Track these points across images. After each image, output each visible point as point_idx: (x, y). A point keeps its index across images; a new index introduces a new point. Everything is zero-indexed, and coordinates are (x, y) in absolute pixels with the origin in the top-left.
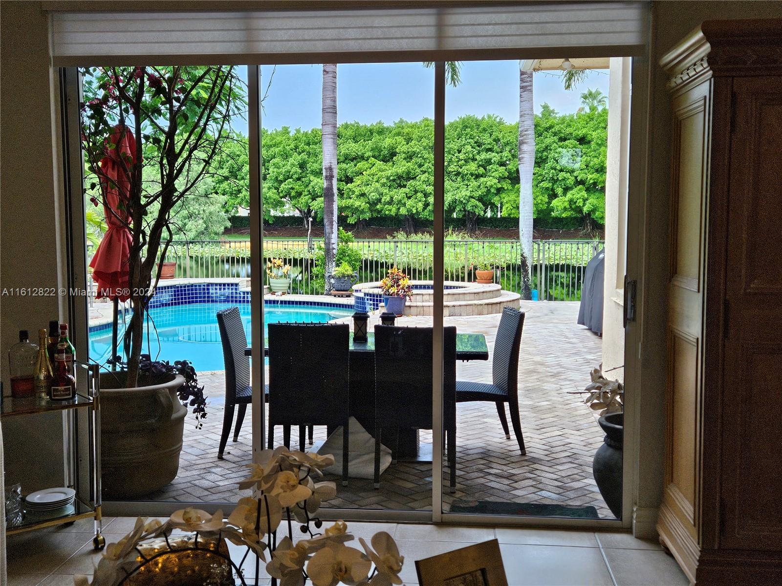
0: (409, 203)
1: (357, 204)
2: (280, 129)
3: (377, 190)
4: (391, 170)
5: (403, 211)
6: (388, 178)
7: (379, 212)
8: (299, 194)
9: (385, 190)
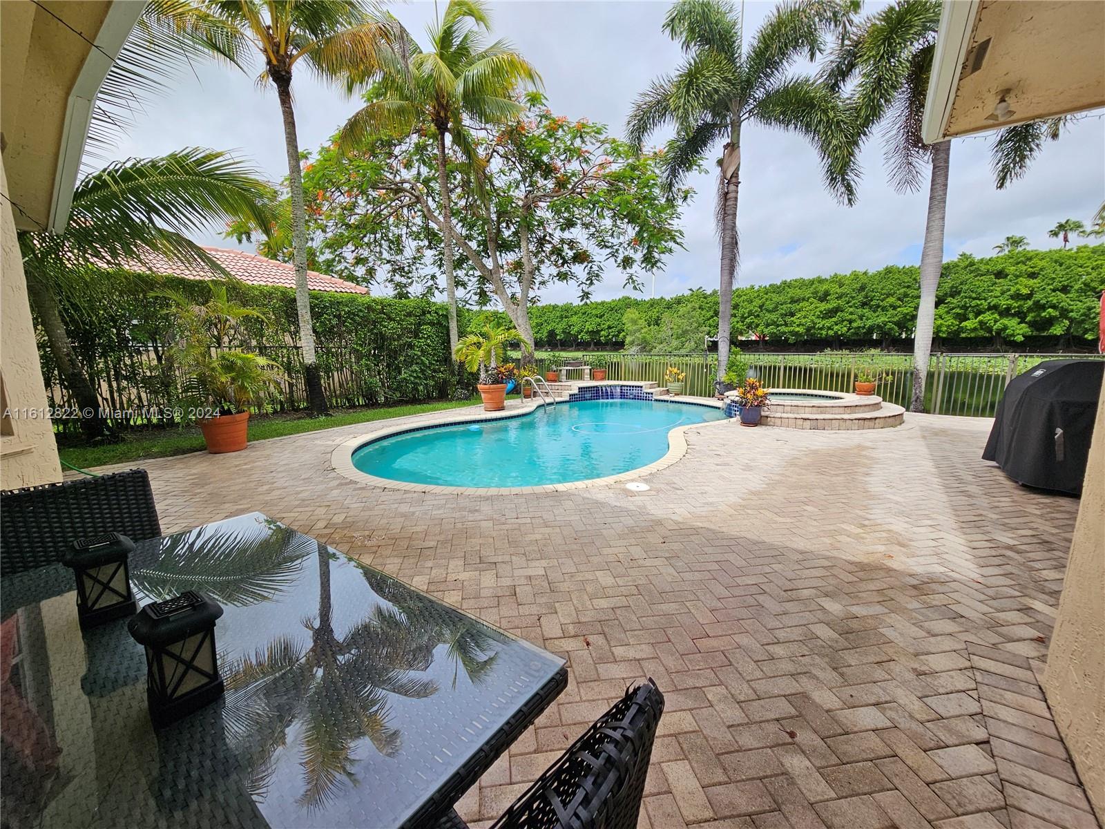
0: (836, 328)
1: (797, 329)
2: (749, 287)
3: (812, 321)
4: (824, 306)
5: (831, 333)
6: (821, 312)
7: (812, 335)
8: (757, 326)
9: (817, 321)
